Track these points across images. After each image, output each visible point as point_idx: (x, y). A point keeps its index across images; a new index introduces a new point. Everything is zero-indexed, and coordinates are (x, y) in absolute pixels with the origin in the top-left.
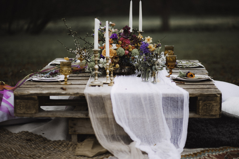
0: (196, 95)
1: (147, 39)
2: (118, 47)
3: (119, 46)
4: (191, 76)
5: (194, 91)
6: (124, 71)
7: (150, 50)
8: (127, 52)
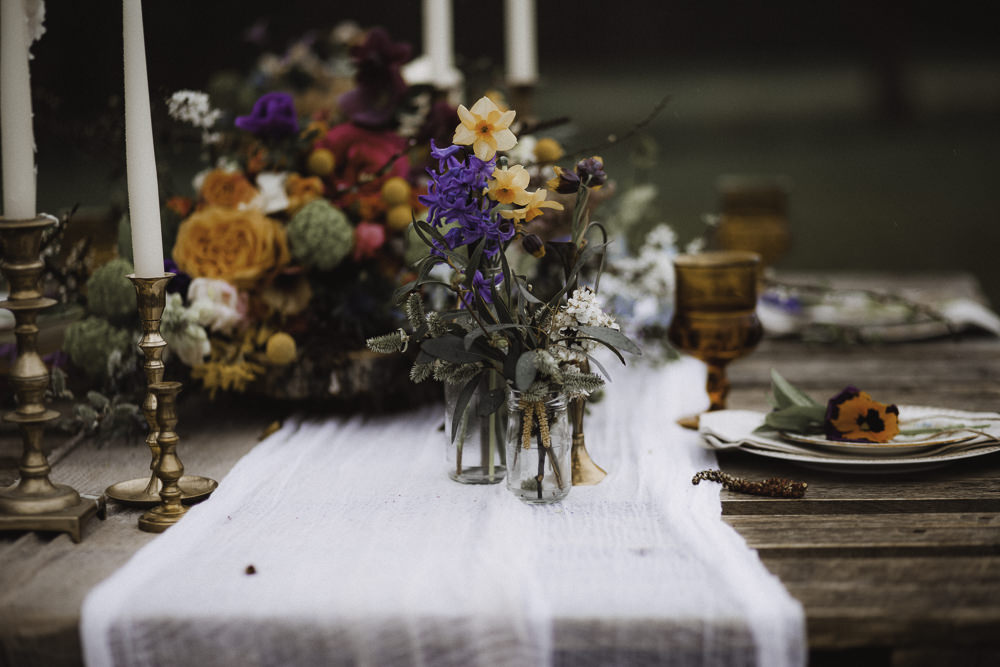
0: (877, 628)
1: (474, 122)
2: (295, 201)
3: (307, 188)
4: (865, 426)
5: (862, 586)
6: (345, 383)
7: (508, 213)
8: (374, 234)
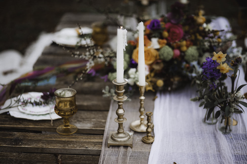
1: (217, 56)
2: (161, 46)
3: (163, 43)
8: (177, 52)
